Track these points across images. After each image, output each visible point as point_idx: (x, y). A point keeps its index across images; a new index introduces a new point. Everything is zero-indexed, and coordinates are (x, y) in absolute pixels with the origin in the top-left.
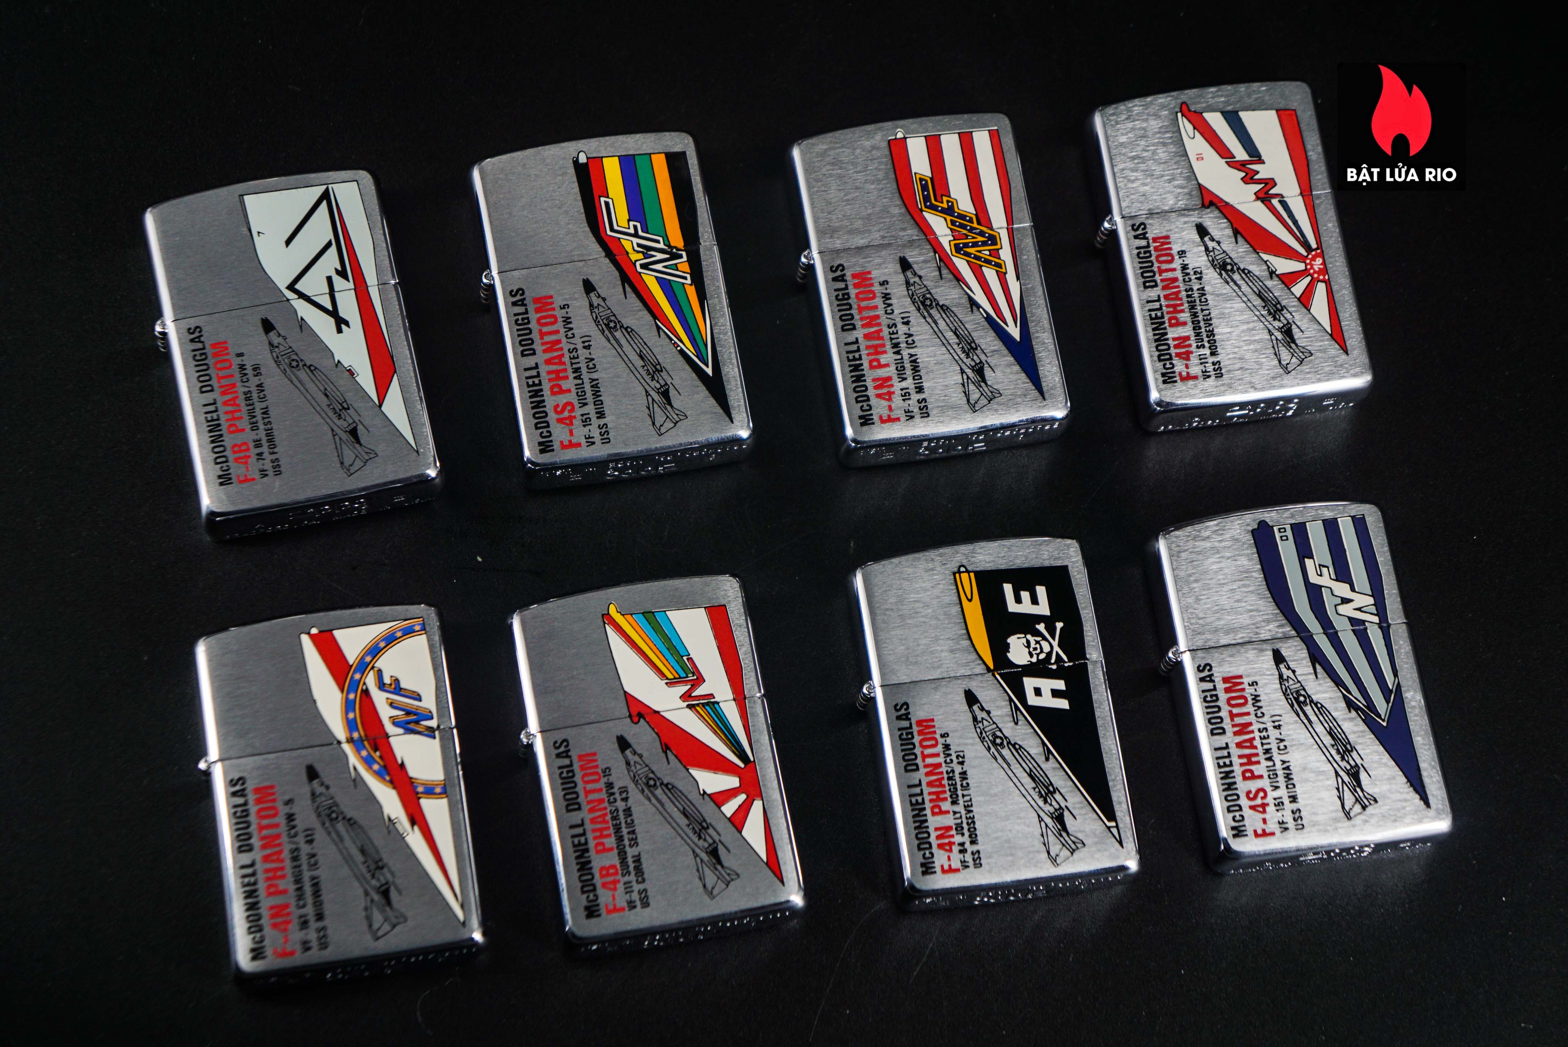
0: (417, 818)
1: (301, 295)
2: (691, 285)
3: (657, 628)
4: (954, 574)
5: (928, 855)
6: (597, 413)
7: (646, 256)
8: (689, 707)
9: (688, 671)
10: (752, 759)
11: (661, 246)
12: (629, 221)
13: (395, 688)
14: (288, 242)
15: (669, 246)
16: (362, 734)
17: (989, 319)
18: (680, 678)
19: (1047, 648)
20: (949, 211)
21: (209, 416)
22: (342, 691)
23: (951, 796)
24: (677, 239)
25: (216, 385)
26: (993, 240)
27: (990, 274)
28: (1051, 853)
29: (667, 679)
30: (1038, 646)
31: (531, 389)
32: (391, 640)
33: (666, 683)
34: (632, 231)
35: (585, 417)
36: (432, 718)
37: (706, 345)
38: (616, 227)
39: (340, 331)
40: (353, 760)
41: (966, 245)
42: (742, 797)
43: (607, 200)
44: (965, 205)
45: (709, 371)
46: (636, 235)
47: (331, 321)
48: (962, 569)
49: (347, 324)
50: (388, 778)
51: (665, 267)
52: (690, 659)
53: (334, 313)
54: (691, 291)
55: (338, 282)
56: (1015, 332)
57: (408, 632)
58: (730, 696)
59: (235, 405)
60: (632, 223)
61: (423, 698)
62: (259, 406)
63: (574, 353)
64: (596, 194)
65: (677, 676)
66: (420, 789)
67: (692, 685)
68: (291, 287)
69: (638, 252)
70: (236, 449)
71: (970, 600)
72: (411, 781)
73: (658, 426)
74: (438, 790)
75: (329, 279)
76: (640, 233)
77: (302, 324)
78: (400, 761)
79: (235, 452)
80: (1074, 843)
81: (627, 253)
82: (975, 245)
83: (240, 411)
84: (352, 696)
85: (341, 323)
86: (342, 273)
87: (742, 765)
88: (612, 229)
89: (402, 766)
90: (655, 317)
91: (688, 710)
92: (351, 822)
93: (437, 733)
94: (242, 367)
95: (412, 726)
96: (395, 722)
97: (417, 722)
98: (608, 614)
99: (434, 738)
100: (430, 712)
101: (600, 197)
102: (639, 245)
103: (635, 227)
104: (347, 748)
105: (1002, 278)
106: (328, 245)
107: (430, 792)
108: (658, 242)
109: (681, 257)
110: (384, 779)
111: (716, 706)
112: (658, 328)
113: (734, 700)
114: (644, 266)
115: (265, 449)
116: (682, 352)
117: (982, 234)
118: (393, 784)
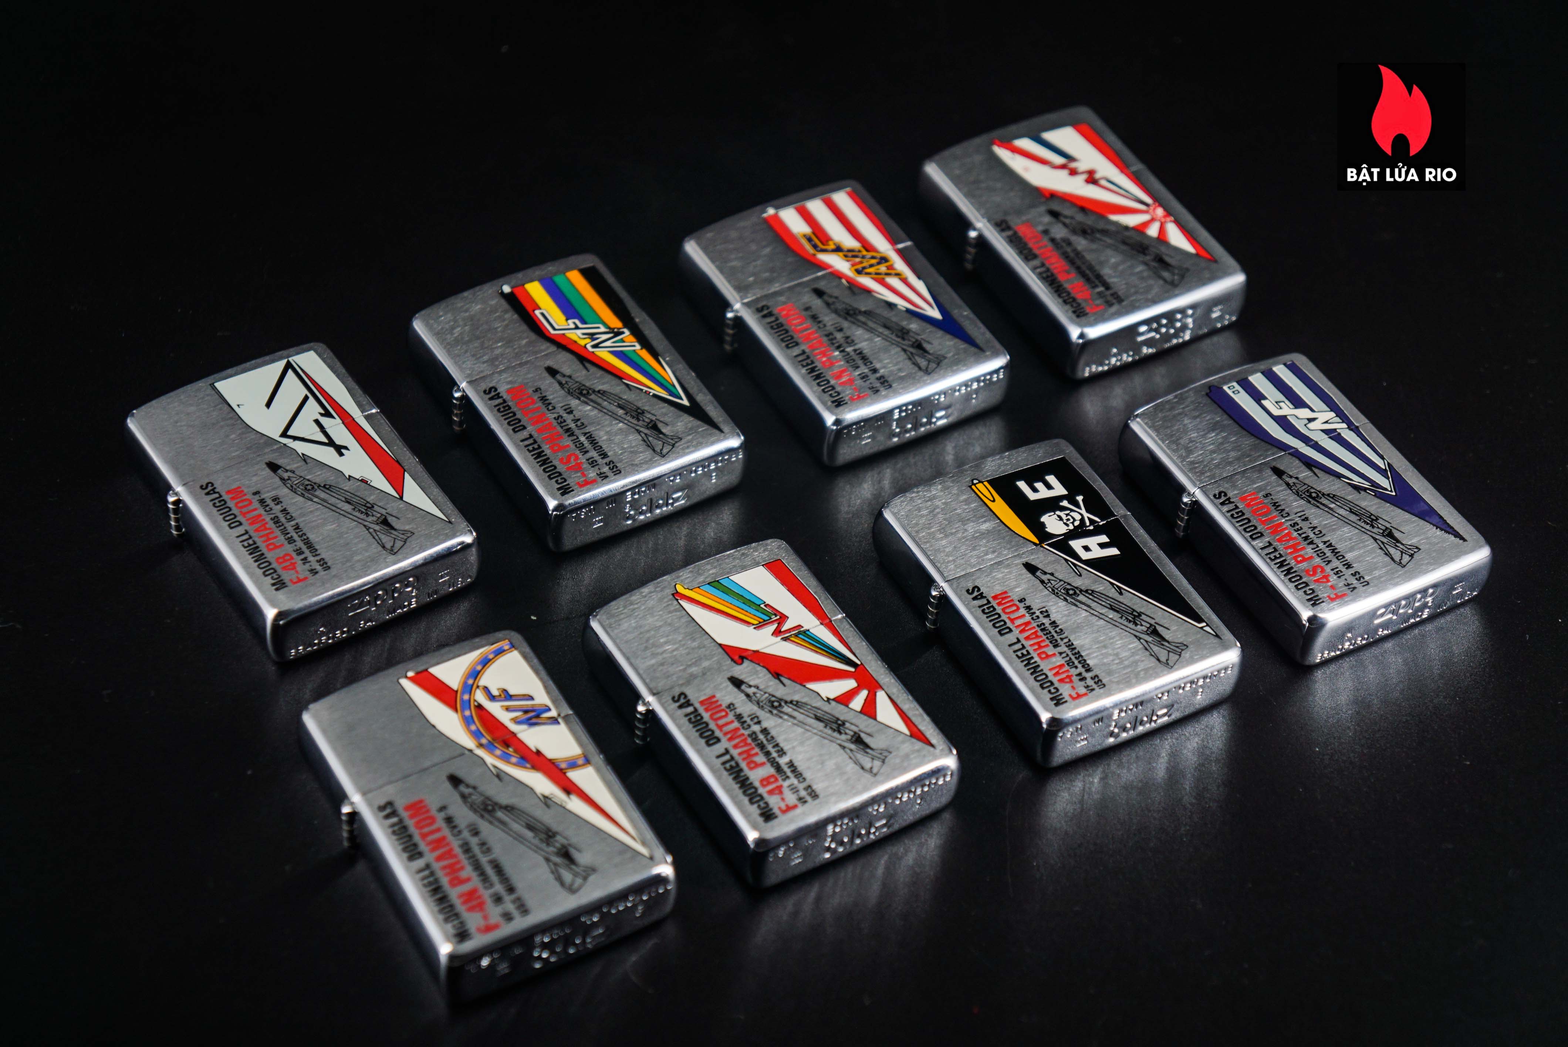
0: (570, 788)
1: (295, 438)
2: (641, 349)
3: (727, 591)
4: (970, 487)
5: (1053, 691)
6: (600, 455)
7: (593, 340)
8: (785, 639)
9: (770, 615)
10: (859, 663)
11: (603, 329)
12: (567, 320)
13: (505, 697)
14: (268, 405)
15: (609, 328)
16: (489, 738)
17: (908, 311)
18: (764, 621)
19: (1078, 517)
20: (838, 249)
21: (246, 544)
22: (456, 710)
23: (1051, 642)
24: (616, 323)
25: (242, 520)
26: (884, 260)
27: (894, 282)
28: (1161, 660)
29: (753, 625)
30: (1069, 517)
31: (532, 453)
32: (486, 662)
33: (755, 628)
34: (572, 326)
35: (590, 461)
36: (549, 710)
37: (674, 386)
38: (557, 327)
39: (341, 454)
40: (490, 760)
41: (864, 268)
42: (864, 693)
43: (541, 311)
44: (850, 242)
45: (685, 402)
46: (577, 328)
47: (331, 450)
48: (975, 482)
49: (346, 448)
50: (528, 766)
51: (614, 342)
52: (767, 605)
53: (331, 443)
54: (645, 354)
55: (324, 421)
56: (936, 314)
57: (500, 652)
58: (817, 622)
59: (266, 529)
60: (570, 321)
61: (534, 697)
62: (289, 526)
63: (560, 419)
64: (529, 309)
65: (761, 620)
66: (563, 766)
67: (779, 624)
68: (284, 434)
69: (585, 338)
70: (281, 560)
71: (994, 501)
72: (552, 762)
73: (659, 451)
74: (580, 762)
75: (317, 422)
76: (580, 325)
77: (305, 458)
78: (534, 750)
79: (280, 563)
80: (1177, 647)
81: (575, 342)
82: (871, 266)
83: (272, 532)
84: (467, 713)
85: (340, 450)
86: (327, 414)
87: (852, 670)
88: (554, 329)
89: (538, 753)
90: (620, 378)
91: (784, 643)
92: (509, 809)
93: (560, 720)
94: (262, 501)
95: (534, 721)
96: (516, 721)
97: (538, 716)
98: (677, 592)
99: (559, 723)
100: (546, 706)
101: (534, 311)
102: (584, 334)
103: (574, 323)
104: (480, 752)
105: (905, 281)
106: (306, 398)
107: (573, 765)
108: (598, 328)
109: (623, 333)
110: (526, 768)
111: (808, 633)
112: (627, 385)
113: (821, 624)
114: (596, 346)
115: (307, 553)
116: (655, 396)
117: (873, 258)
118: (535, 767)
